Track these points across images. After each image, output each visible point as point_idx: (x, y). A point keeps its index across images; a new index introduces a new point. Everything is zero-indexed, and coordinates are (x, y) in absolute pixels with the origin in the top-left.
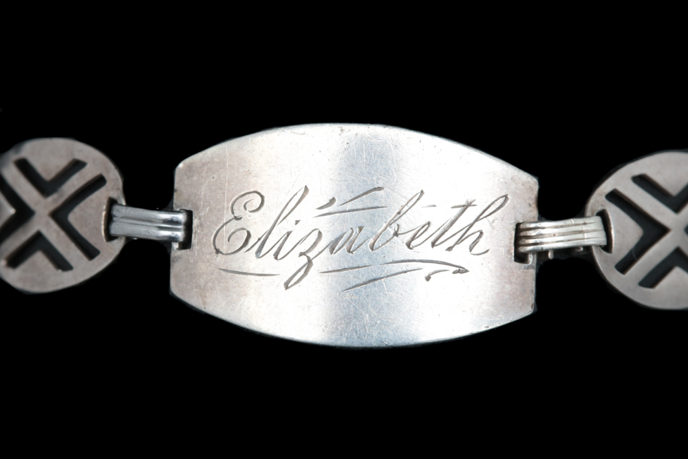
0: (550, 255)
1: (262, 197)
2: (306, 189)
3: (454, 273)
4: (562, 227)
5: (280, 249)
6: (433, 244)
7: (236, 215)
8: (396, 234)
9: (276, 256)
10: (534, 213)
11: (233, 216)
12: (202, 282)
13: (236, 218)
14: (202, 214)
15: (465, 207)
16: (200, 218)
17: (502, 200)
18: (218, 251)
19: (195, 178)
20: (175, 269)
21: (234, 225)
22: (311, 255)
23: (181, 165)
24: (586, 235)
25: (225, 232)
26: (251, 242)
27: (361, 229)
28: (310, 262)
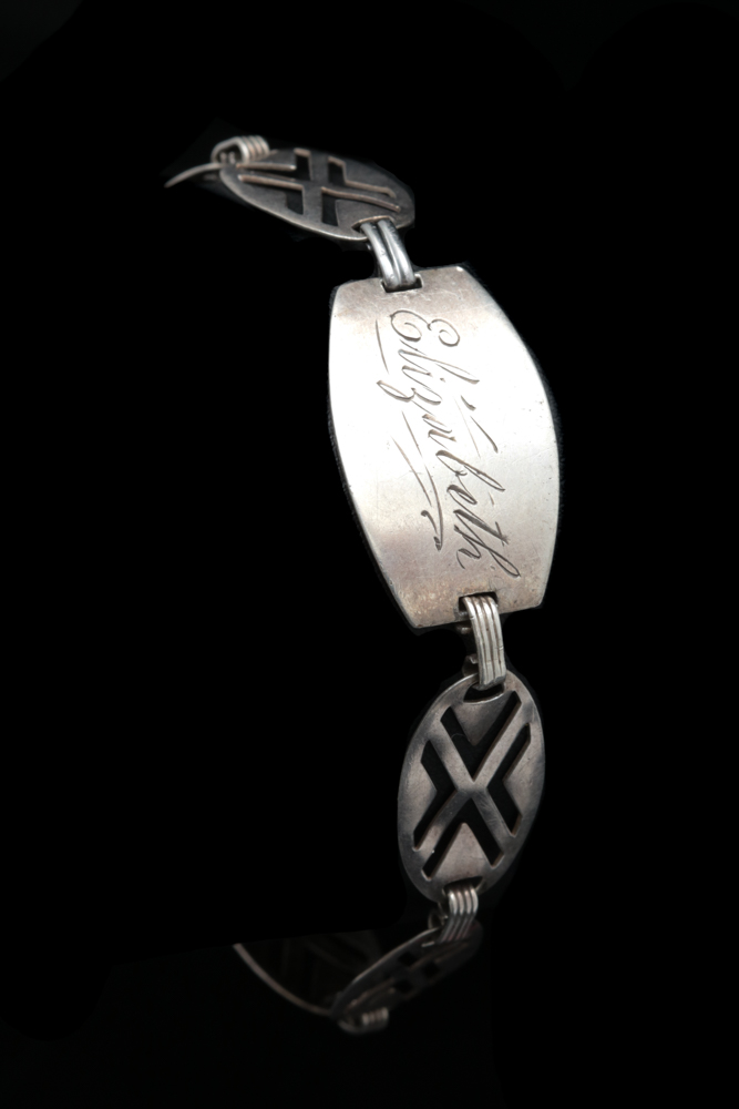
0: (464, 629)
1: (456, 344)
2: (476, 382)
3: (435, 538)
4: (497, 636)
5: (414, 370)
6: (457, 512)
7: (432, 325)
8: (458, 473)
9: (404, 368)
10: (510, 608)
11: (429, 322)
12: (359, 309)
13: (429, 326)
14: (423, 296)
15: (499, 535)
16: (418, 295)
17: (513, 571)
18: (392, 316)
19: (454, 283)
20: (362, 284)
21: (422, 325)
22: (416, 399)
23: (459, 269)
24: (490, 663)
25: (411, 319)
26: (410, 343)
27: (452, 439)
28: (407, 399)
